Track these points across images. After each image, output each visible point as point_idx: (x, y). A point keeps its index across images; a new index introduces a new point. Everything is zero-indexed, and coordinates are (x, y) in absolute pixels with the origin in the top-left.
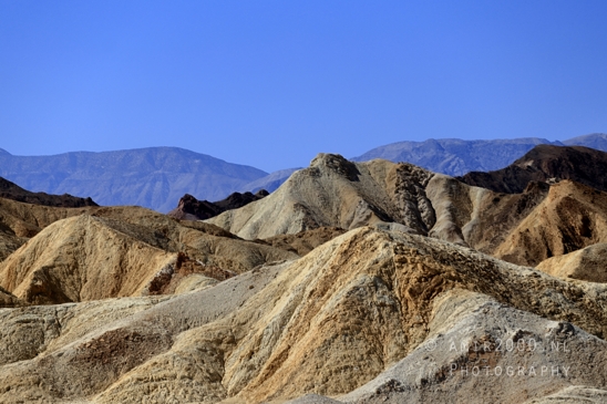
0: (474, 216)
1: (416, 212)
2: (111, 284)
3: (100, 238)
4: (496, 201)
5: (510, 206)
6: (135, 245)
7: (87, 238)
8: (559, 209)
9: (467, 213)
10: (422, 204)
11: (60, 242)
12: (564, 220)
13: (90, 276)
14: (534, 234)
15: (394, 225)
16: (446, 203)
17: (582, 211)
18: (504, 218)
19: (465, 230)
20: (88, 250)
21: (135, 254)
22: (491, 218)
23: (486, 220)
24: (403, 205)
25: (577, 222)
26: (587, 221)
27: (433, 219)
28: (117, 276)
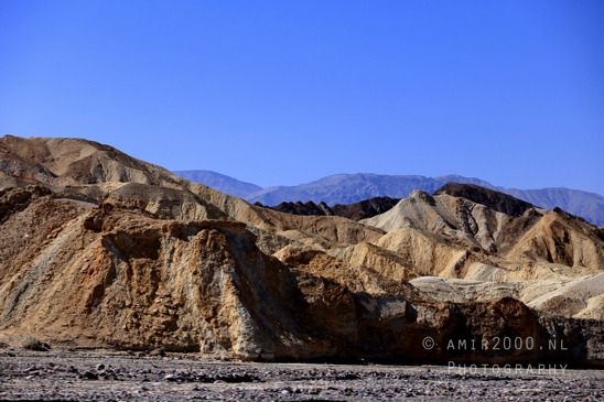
0: (499, 228)
1: (468, 225)
2: (429, 265)
3: (419, 241)
4: (511, 220)
5: (519, 224)
6: (439, 245)
7: (413, 240)
8: (552, 227)
9: (495, 226)
10: (470, 221)
11: (398, 242)
12: (555, 233)
13: (417, 260)
14: (540, 241)
15: (458, 232)
16: (484, 220)
17: (564, 229)
18: (516, 230)
19: (495, 235)
20: (414, 246)
21: (440, 249)
22: (509, 230)
23: (506, 231)
24: (461, 221)
25: (562, 235)
26: (566, 234)
27: (477, 229)
28: (432, 261)
